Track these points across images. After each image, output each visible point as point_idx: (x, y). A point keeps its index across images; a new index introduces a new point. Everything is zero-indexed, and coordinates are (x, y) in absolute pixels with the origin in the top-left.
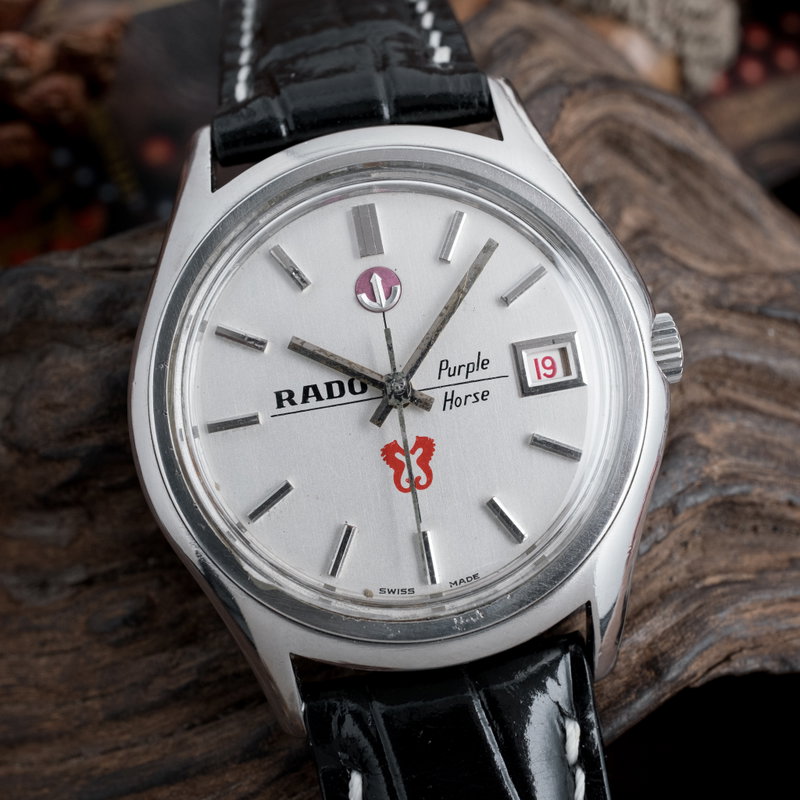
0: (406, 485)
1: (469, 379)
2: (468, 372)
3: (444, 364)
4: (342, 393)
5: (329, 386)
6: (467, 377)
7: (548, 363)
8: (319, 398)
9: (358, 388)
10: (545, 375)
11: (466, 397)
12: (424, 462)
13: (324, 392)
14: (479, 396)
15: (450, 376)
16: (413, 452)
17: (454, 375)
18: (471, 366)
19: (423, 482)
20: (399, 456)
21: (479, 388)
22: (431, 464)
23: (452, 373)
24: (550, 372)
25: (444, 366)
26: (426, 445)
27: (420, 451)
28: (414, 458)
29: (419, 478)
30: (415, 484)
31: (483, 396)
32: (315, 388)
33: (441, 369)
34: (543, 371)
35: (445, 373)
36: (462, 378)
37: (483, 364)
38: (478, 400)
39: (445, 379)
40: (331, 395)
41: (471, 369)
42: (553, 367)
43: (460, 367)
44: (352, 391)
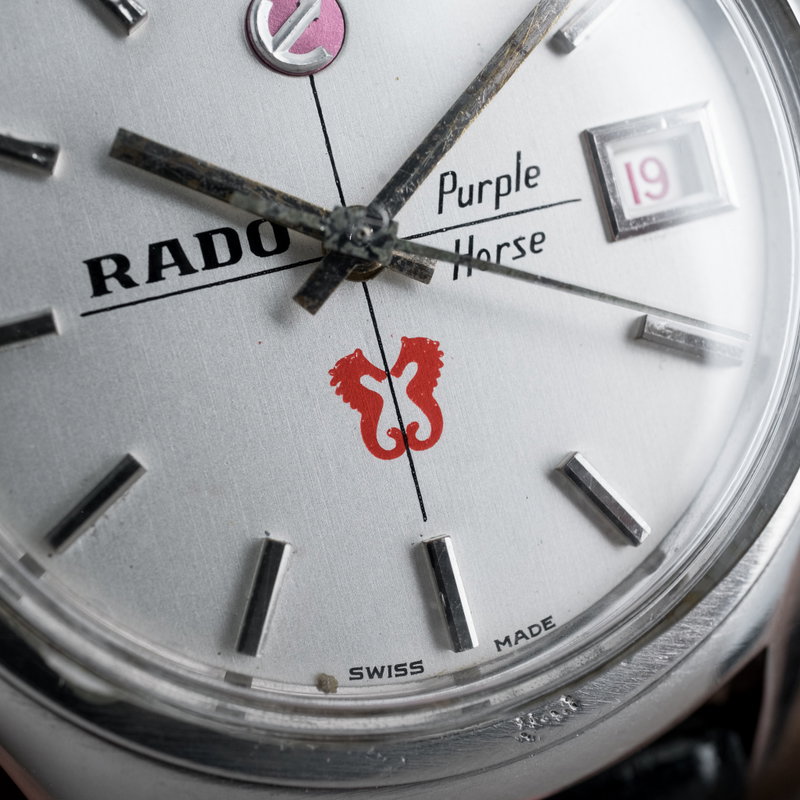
0: (388, 444)
1: (502, 211)
2: (498, 195)
3: (449, 180)
4: (236, 256)
5: (205, 240)
6: (497, 207)
7: (652, 170)
8: (186, 268)
9: (268, 244)
10: (648, 195)
11: (499, 248)
12: (422, 391)
13: (194, 255)
14: (525, 245)
15: (462, 205)
16: (398, 370)
17: (470, 202)
18: (504, 182)
19: (423, 434)
20: (367, 381)
21: (524, 227)
22: (438, 394)
23: (465, 199)
24: (656, 189)
25: (448, 186)
26: (424, 354)
27: (412, 369)
28: (401, 383)
29: (415, 426)
30: (406, 439)
31: (533, 243)
32: (174, 246)
33: (442, 193)
34: (642, 187)
35: (451, 200)
36: (486, 208)
37: (528, 177)
38: (523, 253)
39: (453, 213)
40: (211, 262)
41: (504, 189)
42: (663, 177)
43: (481, 185)
44: (258, 250)
